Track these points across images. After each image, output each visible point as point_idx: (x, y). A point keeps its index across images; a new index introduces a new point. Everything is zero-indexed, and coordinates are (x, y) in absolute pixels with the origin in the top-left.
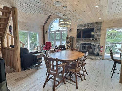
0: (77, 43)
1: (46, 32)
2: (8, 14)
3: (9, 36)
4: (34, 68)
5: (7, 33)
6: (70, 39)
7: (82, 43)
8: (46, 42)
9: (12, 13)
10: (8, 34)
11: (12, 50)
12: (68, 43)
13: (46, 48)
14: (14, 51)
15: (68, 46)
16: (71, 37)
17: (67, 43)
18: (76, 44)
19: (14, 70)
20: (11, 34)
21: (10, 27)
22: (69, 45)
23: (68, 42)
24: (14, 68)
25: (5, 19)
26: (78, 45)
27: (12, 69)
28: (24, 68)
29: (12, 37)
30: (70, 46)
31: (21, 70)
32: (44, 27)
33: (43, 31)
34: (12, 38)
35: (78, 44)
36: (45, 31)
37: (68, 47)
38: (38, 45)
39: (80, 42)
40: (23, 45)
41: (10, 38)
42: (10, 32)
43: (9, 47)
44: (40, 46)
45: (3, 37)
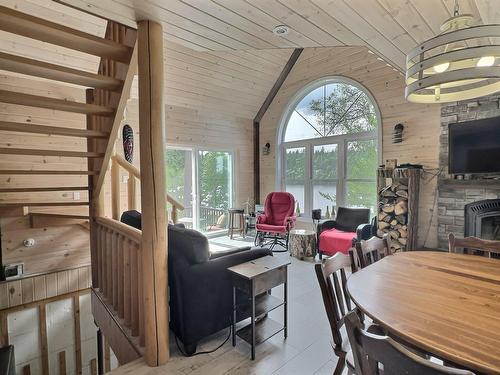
0: (442, 200)
1: (268, 145)
2: (118, 64)
3: (121, 168)
4: (234, 345)
5: (114, 158)
6: (404, 180)
7: (478, 199)
8: (271, 195)
9: (135, 52)
10: (117, 160)
11: (130, 241)
12: (392, 200)
13: (270, 220)
14: (137, 246)
15: (392, 215)
16: (408, 165)
17: (387, 198)
18: (440, 204)
19: (136, 340)
20: (131, 161)
21: (127, 130)
22: (399, 210)
23: (389, 194)
24: (136, 333)
25: (107, 93)
26: (449, 213)
27: (129, 333)
28: (186, 345)
29: (132, 172)
30: (406, 215)
31: (172, 353)
32: (257, 125)
33: (252, 145)
34: (131, 177)
35: (449, 207)
36: (262, 145)
37: (394, 223)
38: (230, 206)
39: (468, 192)
40: (174, 208)
41: (124, 177)
42: (127, 151)
43: (119, 222)
44: (241, 212)
45: (98, 173)
